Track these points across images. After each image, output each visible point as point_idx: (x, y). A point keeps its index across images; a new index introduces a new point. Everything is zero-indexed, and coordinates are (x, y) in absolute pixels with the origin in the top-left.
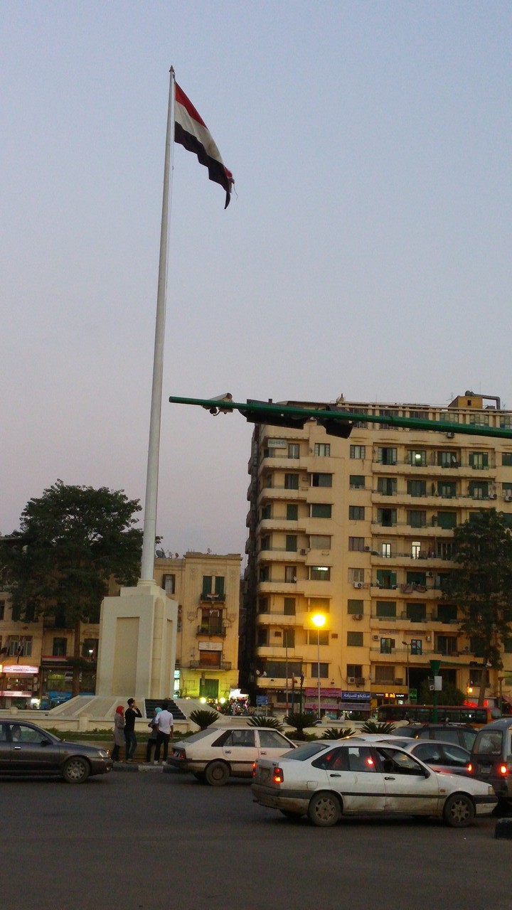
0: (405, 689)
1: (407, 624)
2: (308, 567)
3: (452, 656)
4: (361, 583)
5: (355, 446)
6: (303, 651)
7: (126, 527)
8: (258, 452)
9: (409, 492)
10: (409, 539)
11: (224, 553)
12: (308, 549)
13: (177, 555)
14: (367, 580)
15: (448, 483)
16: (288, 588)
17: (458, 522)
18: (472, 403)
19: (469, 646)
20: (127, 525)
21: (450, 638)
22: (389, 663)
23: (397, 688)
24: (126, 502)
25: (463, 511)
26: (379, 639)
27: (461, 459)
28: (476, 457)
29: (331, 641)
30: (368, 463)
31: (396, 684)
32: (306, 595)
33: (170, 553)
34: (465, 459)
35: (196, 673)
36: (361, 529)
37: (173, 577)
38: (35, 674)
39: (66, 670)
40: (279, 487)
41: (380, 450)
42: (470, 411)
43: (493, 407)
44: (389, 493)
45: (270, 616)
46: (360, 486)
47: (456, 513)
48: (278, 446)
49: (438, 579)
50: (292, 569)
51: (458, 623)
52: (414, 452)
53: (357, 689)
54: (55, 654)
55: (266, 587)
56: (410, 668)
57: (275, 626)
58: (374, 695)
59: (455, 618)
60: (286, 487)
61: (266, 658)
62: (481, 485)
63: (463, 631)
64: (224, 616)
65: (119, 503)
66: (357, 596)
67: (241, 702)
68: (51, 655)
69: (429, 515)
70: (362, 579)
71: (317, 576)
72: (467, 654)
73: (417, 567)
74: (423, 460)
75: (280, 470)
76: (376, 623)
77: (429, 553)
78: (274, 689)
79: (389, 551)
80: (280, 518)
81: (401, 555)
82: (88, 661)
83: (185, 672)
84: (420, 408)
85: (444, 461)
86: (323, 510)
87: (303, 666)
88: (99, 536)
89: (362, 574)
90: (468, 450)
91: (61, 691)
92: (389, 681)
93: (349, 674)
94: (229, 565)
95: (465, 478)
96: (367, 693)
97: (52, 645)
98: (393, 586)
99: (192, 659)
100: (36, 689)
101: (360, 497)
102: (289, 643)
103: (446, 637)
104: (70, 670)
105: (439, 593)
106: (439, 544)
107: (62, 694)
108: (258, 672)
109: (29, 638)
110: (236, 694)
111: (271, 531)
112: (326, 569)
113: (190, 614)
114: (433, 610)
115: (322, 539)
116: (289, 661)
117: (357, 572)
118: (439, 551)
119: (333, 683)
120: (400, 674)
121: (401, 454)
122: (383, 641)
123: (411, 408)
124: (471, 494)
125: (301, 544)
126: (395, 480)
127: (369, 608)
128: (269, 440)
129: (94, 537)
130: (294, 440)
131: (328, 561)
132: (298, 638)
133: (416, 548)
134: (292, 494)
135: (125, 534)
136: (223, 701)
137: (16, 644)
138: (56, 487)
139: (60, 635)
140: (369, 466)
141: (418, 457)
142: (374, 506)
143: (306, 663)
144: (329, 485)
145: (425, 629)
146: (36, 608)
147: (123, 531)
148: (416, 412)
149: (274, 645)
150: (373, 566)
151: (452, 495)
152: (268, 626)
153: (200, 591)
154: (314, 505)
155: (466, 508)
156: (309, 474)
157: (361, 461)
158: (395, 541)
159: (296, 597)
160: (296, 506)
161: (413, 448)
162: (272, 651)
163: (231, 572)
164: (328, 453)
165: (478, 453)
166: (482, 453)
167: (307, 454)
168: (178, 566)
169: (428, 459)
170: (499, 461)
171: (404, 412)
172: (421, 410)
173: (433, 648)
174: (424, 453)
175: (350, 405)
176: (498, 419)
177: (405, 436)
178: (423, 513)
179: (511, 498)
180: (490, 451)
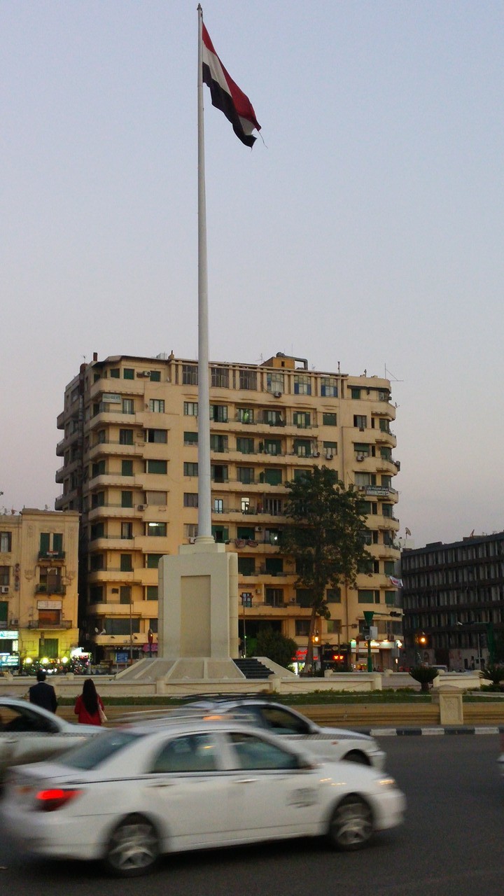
2: (145, 523)
3: (279, 607)
4: (197, 538)
5: (188, 403)
6: (142, 607)
8: (84, 406)
9: (239, 449)
12: (145, 505)
13: (13, 512)
15: (275, 442)
16: (124, 544)
17: (285, 480)
18: (285, 364)
19: (295, 596)
21: (276, 590)
25: (288, 468)
27: (286, 417)
28: (299, 416)
32: (144, 551)
33: (6, 510)
34: (290, 418)
35: (35, 633)
36: (194, 485)
37: (9, 535)
40: (115, 442)
41: (212, 407)
42: (295, 372)
44: (221, 450)
45: (108, 572)
46: (194, 443)
47: (281, 470)
48: (113, 401)
49: (268, 533)
50: (128, 526)
51: (286, 575)
52: (242, 410)
55: (103, 543)
56: (244, 620)
57: (114, 583)
59: (282, 571)
60: (121, 443)
61: (104, 615)
62: (304, 442)
64: (63, 574)
67: (83, 660)
69: (258, 472)
70: (197, 535)
71: (154, 532)
72: (294, 605)
73: (246, 523)
74: (251, 418)
75: (116, 425)
77: (258, 508)
78: (113, 646)
79: (221, 507)
80: (116, 474)
81: (232, 511)
83: (24, 632)
84: (246, 367)
85: (269, 420)
86: (159, 466)
87: (141, 622)
89: (197, 530)
90: (292, 409)
94: (68, 521)
95: (291, 436)
98: (226, 541)
99: (30, 619)
101: (190, 454)
102: (126, 599)
103: (273, 590)
106: (267, 501)
108: (97, 630)
110: (78, 653)
111: (107, 487)
112: (159, 525)
113: (27, 572)
114: (262, 564)
115: (158, 494)
116: (133, 617)
117: (193, 528)
118: (267, 507)
121: (231, 412)
123: (240, 367)
124: (296, 452)
125: (137, 500)
126: (226, 437)
128: (104, 395)
130: (129, 395)
131: (164, 518)
132: (134, 593)
133: (245, 503)
134: (127, 449)
136: (65, 660)
141: (246, 415)
143: (144, 619)
144: (165, 441)
145: (256, 583)
148: (244, 371)
149: (112, 602)
151: (278, 452)
152: (105, 583)
153: (37, 548)
154: (151, 461)
155: (291, 466)
156: (145, 430)
157: (194, 418)
158: (227, 497)
159: (133, 553)
160: (131, 462)
161: (243, 406)
162: (110, 608)
163: (69, 528)
164: (162, 408)
165: (301, 413)
166: (304, 413)
167: (142, 410)
168: (15, 523)
169: (256, 418)
170: (320, 420)
171: (234, 371)
172: (248, 369)
173: (263, 600)
174: (251, 411)
175: (183, 361)
176: (319, 380)
177: (237, 395)
178: (252, 470)
179: (332, 456)
180: (311, 411)
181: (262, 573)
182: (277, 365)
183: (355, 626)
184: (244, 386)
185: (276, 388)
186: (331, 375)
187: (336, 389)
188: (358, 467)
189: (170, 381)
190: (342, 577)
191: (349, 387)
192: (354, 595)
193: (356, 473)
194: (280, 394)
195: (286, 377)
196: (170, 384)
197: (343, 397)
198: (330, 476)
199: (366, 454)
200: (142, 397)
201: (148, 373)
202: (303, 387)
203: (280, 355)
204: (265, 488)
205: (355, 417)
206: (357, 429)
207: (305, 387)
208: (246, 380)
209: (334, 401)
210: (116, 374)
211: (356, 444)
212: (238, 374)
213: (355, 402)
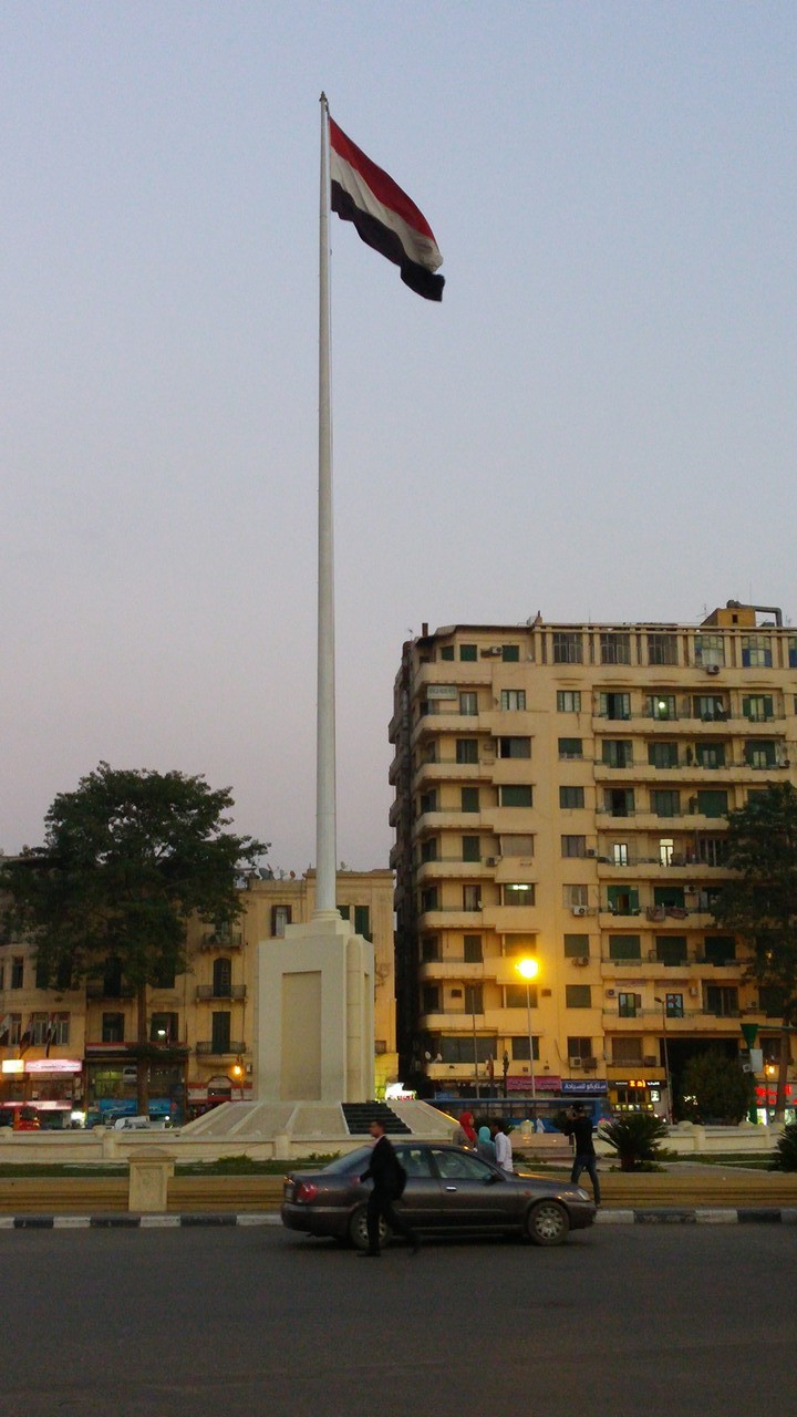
0: (660, 1073)
1: (659, 970)
2: (499, 885)
3: (731, 1017)
4: (585, 907)
5: (564, 692)
6: (498, 1019)
7: (211, 830)
8: (409, 706)
9: (652, 761)
10: (656, 835)
11: (367, 869)
12: (499, 857)
13: (293, 874)
14: (593, 902)
15: (712, 748)
16: (469, 919)
17: (730, 807)
18: (739, 618)
19: (758, 1000)
20: (216, 829)
21: (725, 989)
22: (633, 1032)
23: (648, 1071)
24: (209, 793)
25: (737, 788)
26: (616, 995)
27: (730, 706)
28: (753, 703)
29: (541, 1001)
30: (585, 718)
31: (647, 1066)
32: (499, 929)
33: (282, 872)
34: (737, 707)
36: (579, 822)
37: (288, 910)
38: (76, 1073)
39: (124, 1063)
40: (448, 761)
41: (604, 696)
42: (742, 631)
43: (772, 624)
44: (621, 764)
45: (443, 965)
46: (575, 755)
47: (726, 793)
48: (444, 696)
49: (704, 896)
50: (474, 890)
51: (738, 965)
52: (656, 700)
53: (585, 1076)
54: (106, 1039)
55: (435, 919)
56: (667, 1039)
57: (452, 981)
58: (612, 1085)
59: (732, 956)
60: (459, 760)
61: (439, 1032)
62: (764, 746)
63: (748, 977)
65: (197, 796)
66: (578, 928)
68: (101, 1041)
69: (685, 797)
70: (585, 902)
71: (514, 899)
72: (755, 1011)
73: (671, 879)
74: (672, 710)
75: (449, 733)
76: (610, 969)
77: (687, 856)
78: (455, 1081)
79: (624, 854)
80: (453, 810)
81: (643, 861)
82: (161, 1048)
84: (662, 629)
85: (704, 711)
86: (519, 795)
87: (499, 1043)
88: (171, 848)
89: (585, 895)
90: (741, 692)
91: (118, 1098)
92: (634, 1062)
93: (571, 1054)
94: (376, 887)
95: (739, 736)
96: (601, 1082)
97: (101, 1025)
98: (634, 910)
100: (78, 1094)
101: (577, 772)
102: (474, 1006)
103: (719, 988)
104: (132, 1064)
105: (707, 919)
106: (703, 843)
107: (120, 1102)
108: (428, 1055)
109: (65, 1016)
110: (396, 1091)
111: (439, 831)
112: (525, 887)
114: (699, 946)
115: (520, 840)
116: (478, 1035)
117: (578, 891)
118: (703, 853)
119: (547, 1068)
120: (651, 1048)
121: (636, 702)
122: (623, 997)
123: (648, 629)
124: (749, 761)
125: (486, 849)
126: (629, 744)
127: (598, 946)
128: (429, 688)
129: (162, 851)
130: (468, 686)
131: (530, 875)
132: (489, 997)
133: (667, 849)
134: (469, 771)
135: (209, 843)
137: (45, 1026)
138: (98, 774)
139: (113, 1009)
140: (587, 723)
141: (662, 705)
142: (599, 786)
143: (503, 1038)
144: (527, 754)
145: (688, 977)
146: (75, 967)
147: (207, 839)
148: (657, 635)
149: (451, 1012)
150: (601, 879)
151: (718, 764)
152: (440, 982)
154: (505, 787)
155: (742, 784)
156: (495, 739)
157: (574, 715)
158: (633, 839)
159: (483, 934)
160: (476, 790)
161: (656, 692)
162: (447, 1020)
163: (379, 897)
164: (521, 705)
165: (756, 697)
166: (762, 696)
167: (490, 708)
168: (296, 892)
169: (679, 708)
170: (790, 707)
171: (639, 636)
172: (665, 632)
173: (701, 1006)
174: (671, 699)
175: (554, 627)
176: (785, 641)
177: (641, 674)
178: (675, 794)
180: (775, 693)
181: (696, 962)
182: (725, 623)
184: (657, 659)
185: (711, 658)
189: (534, 659)
194: (716, 668)
195: (727, 640)
196: (533, 664)
200: (489, 687)
201: (498, 649)
202: (757, 654)
204: (698, 821)
207: (761, 654)
208: (658, 649)
210: (448, 655)
212: (644, 640)
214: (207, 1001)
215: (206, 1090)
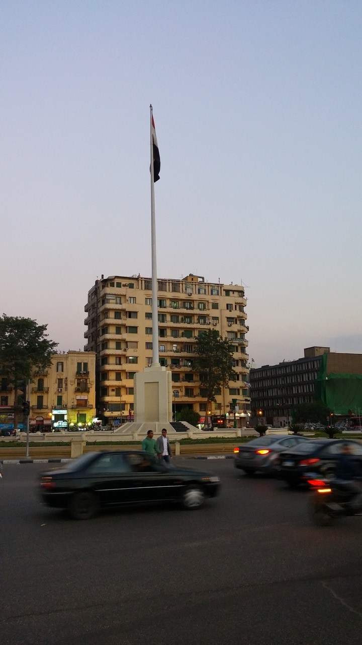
1: (173, 383)
2: (127, 357)
3: (192, 397)
5: (147, 299)
6: (125, 398)
7: (41, 338)
9: (171, 321)
12: (127, 348)
13: (64, 352)
15: (189, 317)
16: (117, 367)
17: (194, 336)
18: (193, 279)
19: (199, 392)
24: (37, 326)
25: (196, 330)
27: (194, 305)
28: (200, 304)
32: (126, 371)
33: (60, 352)
34: (196, 306)
35: (75, 411)
36: (151, 338)
37: (62, 363)
39: (9, 412)
40: (112, 318)
41: (159, 301)
43: (203, 281)
44: (163, 321)
45: (110, 381)
46: (150, 318)
47: (192, 331)
48: (111, 298)
49: (186, 361)
50: (119, 359)
51: (194, 382)
52: (173, 302)
54: (2, 405)
55: (107, 367)
56: (175, 404)
57: (113, 386)
59: (193, 380)
60: (115, 318)
61: (108, 402)
62: (203, 317)
64: (88, 382)
67: (98, 424)
69: (181, 332)
70: (152, 363)
71: (131, 362)
72: (199, 396)
73: (176, 356)
74: (177, 306)
75: (113, 310)
77: (181, 349)
78: (112, 417)
79: (163, 349)
80: (113, 333)
81: (169, 351)
83: (69, 410)
85: (186, 306)
86: (134, 329)
89: (152, 360)
90: (197, 301)
91: (5, 424)
94: (90, 357)
95: (196, 314)
98: (166, 365)
99: (73, 404)
101: (148, 323)
102: (118, 394)
103: (188, 390)
104: (11, 412)
105: (186, 368)
106: (185, 346)
108: (104, 409)
110: (96, 420)
111: (108, 340)
112: (134, 358)
113: (71, 381)
114: (184, 376)
115: (133, 343)
117: (150, 360)
118: (185, 349)
121: (168, 303)
124: (199, 322)
125: (123, 346)
126: (165, 315)
128: (107, 295)
130: (119, 295)
131: (136, 354)
132: (123, 391)
133: (175, 347)
134: (118, 322)
135: (40, 342)
136: (90, 424)
139: (5, 395)
141: (175, 304)
142: (157, 328)
143: (127, 404)
144: (136, 317)
145: (180, 386)
148: (173, 283)
149: (111, 396)
151: (190, 322)
152: (108, 387)
153: (76, 370)
154: (129, 327)
156: (127, 312)
157: (150, 306)
158: (166, 344)
159: (121, 372)
160: (120, 327)
161: (174, 300)
162: (111, 398)
163: (91, 360)
164: (135, 302)
165: (201, 303)
166: (203, 303)
167: (125, 302)
168: (65, 358)
169: (179, 306)
170: (210, 307)
171: (169, 283)
172: (175, 282)
173: (184, 394)
174: (177, 302)
175: (145, 278)
176: (210, 287)
177: (170, 294)
178: (178, 331)
179: (216, 324)
180: (206, 302)
181: (183, 381)
182: (189, 280)
183: (228, 406)
184: (174, 290)
185: (189, 291)
186: (215, 284)
187: (218, 291)
188: (229, 329)
189: (139, 288)
190: (222, 382)
191: (224, 290)
192: (227, 391)
193: (228, 332)
194: (191, 294)
195: (194, 286)
196: (138, 290)
197: (221, 295)
198: (216, 333)
199: (232, 323)
200: (125, 296)
201: (128, 284)
202: (202, 291)
203: (191, 275)
204: (185, 339)
205: (227, 305)
206: (228, 311)
208: (175, 288)
209: (217, 297)
210: (112, 285)
211: (228, 318)
212: (171, 284)
213: (227, 297)
214: (36, 392)
215: (35, 421)
